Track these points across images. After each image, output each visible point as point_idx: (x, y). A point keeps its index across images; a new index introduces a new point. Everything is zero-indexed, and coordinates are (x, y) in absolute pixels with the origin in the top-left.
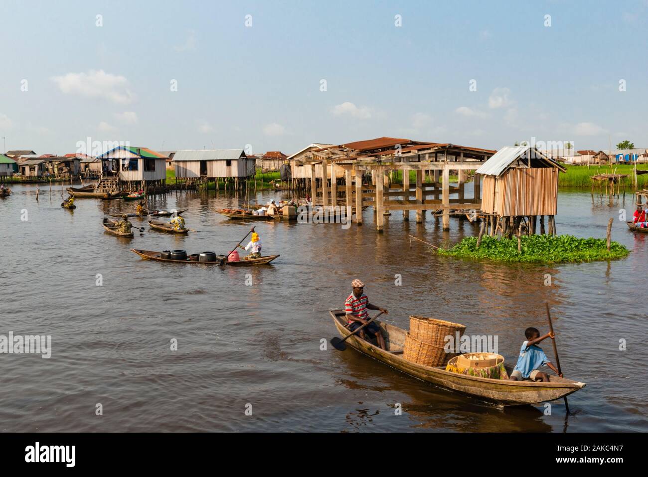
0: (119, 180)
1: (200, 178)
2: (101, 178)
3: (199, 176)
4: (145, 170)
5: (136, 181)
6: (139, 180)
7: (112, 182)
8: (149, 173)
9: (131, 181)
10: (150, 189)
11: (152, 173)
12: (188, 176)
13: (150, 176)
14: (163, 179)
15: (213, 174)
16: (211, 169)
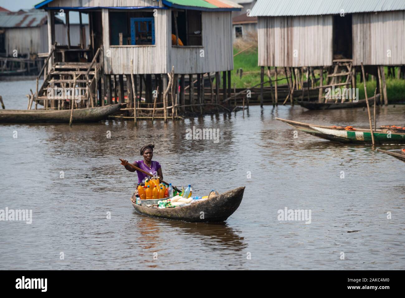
0: (101, 72)
1: (330, 69)
2: (50, 67)
3: (328, 62)
4: (174, 44)
5: (149, 76)
6: (157, 72)
7: (82, 77)
8: (186, 53)
9: (135, 76)
10: (188, 102)
11: (194, 51)
12: (295, 64)
13: (186, 61)
14: (224, 72)
15: (370, 56)
16: (367, 39)
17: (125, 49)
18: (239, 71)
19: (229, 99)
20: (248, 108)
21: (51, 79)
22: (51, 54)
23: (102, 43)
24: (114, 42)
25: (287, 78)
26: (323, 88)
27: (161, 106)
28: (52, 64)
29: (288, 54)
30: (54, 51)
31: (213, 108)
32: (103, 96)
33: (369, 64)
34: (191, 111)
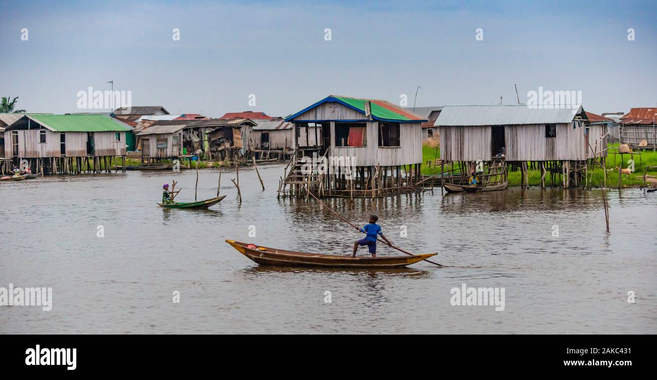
1: (490, 163)
2: (294, 161)
3: (489, 159)
4: (380, 144)
5: (363, 167)
6: (368, 165)
8: (388, 151)
11: (394, 150)
12: (466, 159)
13: (389, 157)
14: (416, 165)
15: (517, 155)
16: (514, 143)
17: (346, 149)
18: (429, 162)
19: (419, 183)
20: (432, 190)
21: (295, 169)
22: (295, 152)
23: (330, 145)
24: (338, 144)
25: (460, 169)
26: (485, 176)
27: (371, 188)
28: (296, 159)
29: (461, 152)
30: (297, 150)
31: (408, 190)
32: (330, 181)
33: (516, 160)
34: (392, 192)
